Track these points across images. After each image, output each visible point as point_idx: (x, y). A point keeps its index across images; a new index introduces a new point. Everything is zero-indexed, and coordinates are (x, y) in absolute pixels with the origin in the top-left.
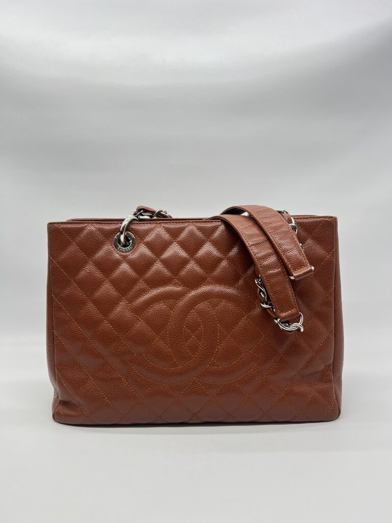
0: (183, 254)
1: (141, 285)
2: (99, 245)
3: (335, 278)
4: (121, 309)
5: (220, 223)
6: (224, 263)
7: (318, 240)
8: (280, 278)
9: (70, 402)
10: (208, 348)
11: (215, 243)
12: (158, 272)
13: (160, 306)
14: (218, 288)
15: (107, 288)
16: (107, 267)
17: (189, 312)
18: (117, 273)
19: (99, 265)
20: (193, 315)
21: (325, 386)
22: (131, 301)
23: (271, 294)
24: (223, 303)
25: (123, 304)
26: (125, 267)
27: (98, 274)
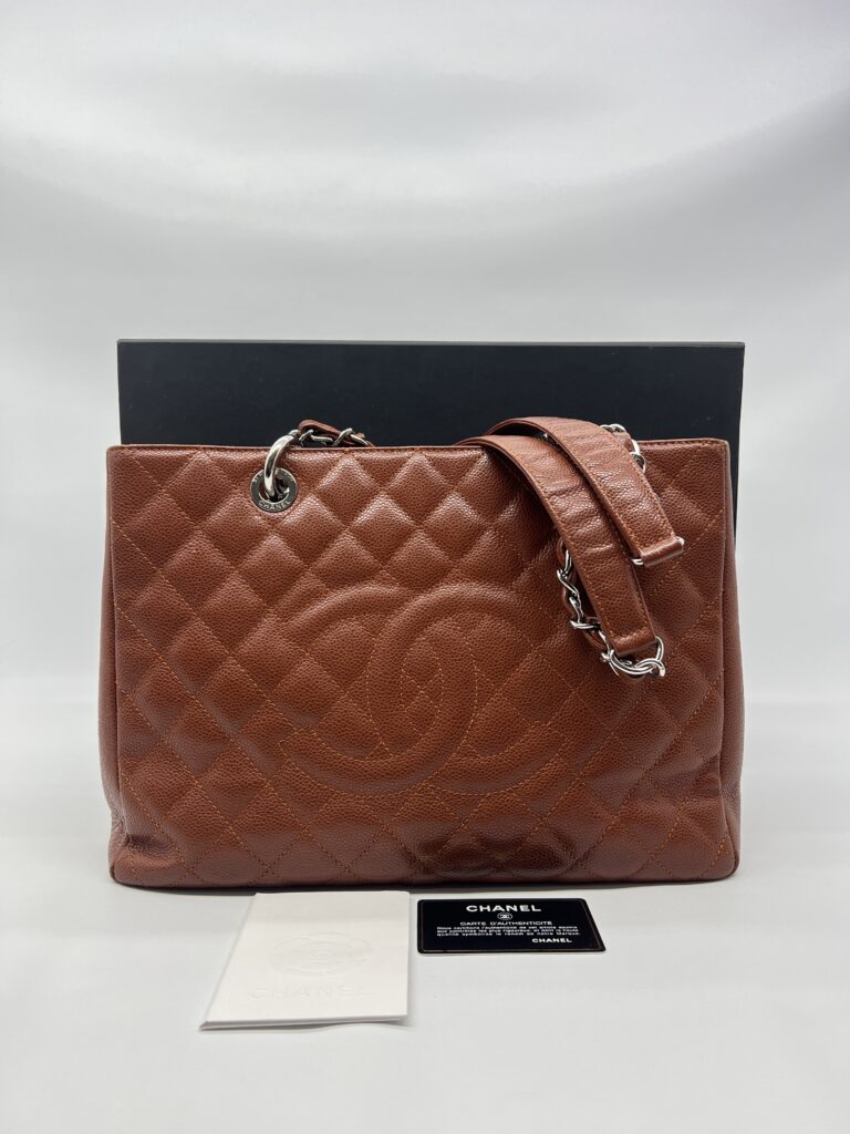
0: (401, 516)
1: (308, 582)
2: (217, 497)
3: (725, 572)
4: (266, 634)
5: (479, 452)
6: (487, 538)
7: (689, 489)
8: (615, 563)
9: (148, 838)
10: (454, 718)
11: (469, 495)
12: (346, 556)
13: (350, 628)
14: (474, 590)
15: (234, 590)
16: (235, 543)
17: (412, 640)
18: (257, 556)
19: (218, 538)
20: (421, 647)
21: (704, 804)
22: (286, 616)
23: (594, 597)
24: (486, 622)
25: (268, 623)
26: (274, 541)
27: (217, 558)
